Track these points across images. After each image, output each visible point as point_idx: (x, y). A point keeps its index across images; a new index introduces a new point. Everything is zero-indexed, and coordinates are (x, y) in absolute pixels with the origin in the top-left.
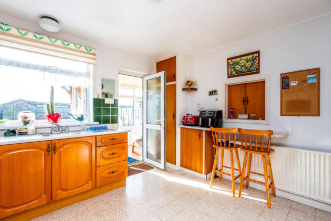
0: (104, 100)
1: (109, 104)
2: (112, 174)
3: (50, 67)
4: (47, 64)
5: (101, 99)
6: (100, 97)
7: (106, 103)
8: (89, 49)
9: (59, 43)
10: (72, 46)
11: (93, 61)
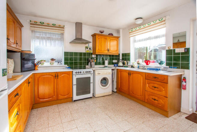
0: (174, 50)
1: (180, 53)
2: (153, 100)
3: (149, 37)
4: (147, 37)
5: (172, 50)
6: (172, 48)
7: (176, 52)
8: (160, 20)
9: (147, 25)
10: (152, 23)
11: (164, 25)
